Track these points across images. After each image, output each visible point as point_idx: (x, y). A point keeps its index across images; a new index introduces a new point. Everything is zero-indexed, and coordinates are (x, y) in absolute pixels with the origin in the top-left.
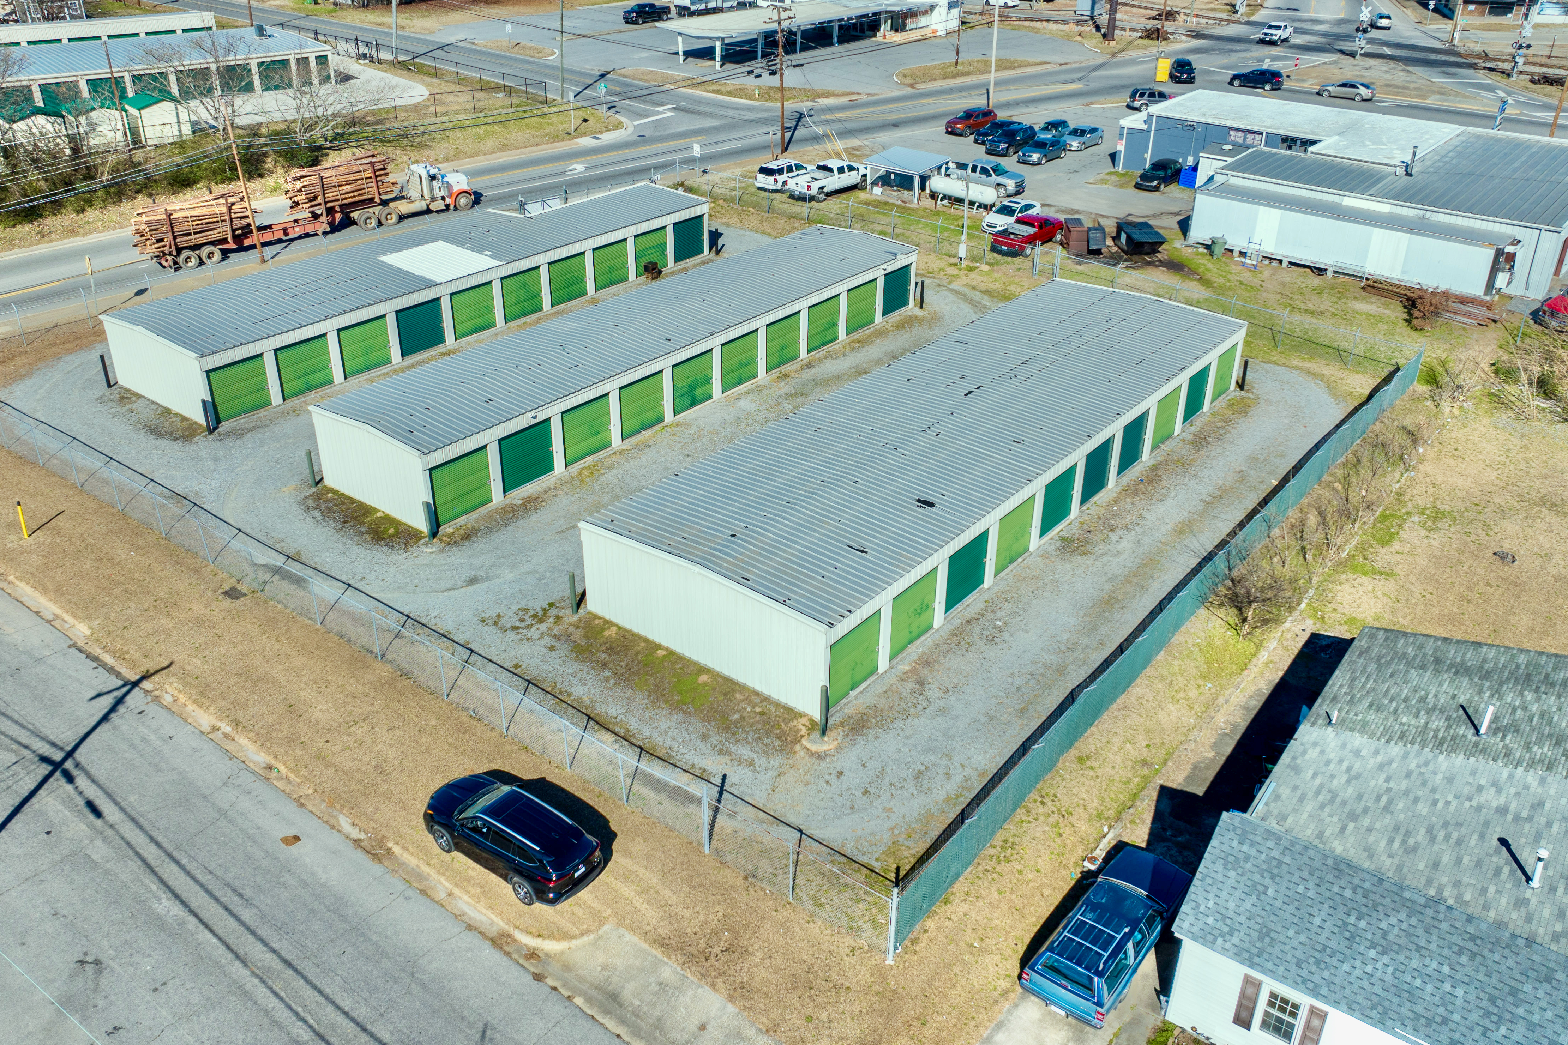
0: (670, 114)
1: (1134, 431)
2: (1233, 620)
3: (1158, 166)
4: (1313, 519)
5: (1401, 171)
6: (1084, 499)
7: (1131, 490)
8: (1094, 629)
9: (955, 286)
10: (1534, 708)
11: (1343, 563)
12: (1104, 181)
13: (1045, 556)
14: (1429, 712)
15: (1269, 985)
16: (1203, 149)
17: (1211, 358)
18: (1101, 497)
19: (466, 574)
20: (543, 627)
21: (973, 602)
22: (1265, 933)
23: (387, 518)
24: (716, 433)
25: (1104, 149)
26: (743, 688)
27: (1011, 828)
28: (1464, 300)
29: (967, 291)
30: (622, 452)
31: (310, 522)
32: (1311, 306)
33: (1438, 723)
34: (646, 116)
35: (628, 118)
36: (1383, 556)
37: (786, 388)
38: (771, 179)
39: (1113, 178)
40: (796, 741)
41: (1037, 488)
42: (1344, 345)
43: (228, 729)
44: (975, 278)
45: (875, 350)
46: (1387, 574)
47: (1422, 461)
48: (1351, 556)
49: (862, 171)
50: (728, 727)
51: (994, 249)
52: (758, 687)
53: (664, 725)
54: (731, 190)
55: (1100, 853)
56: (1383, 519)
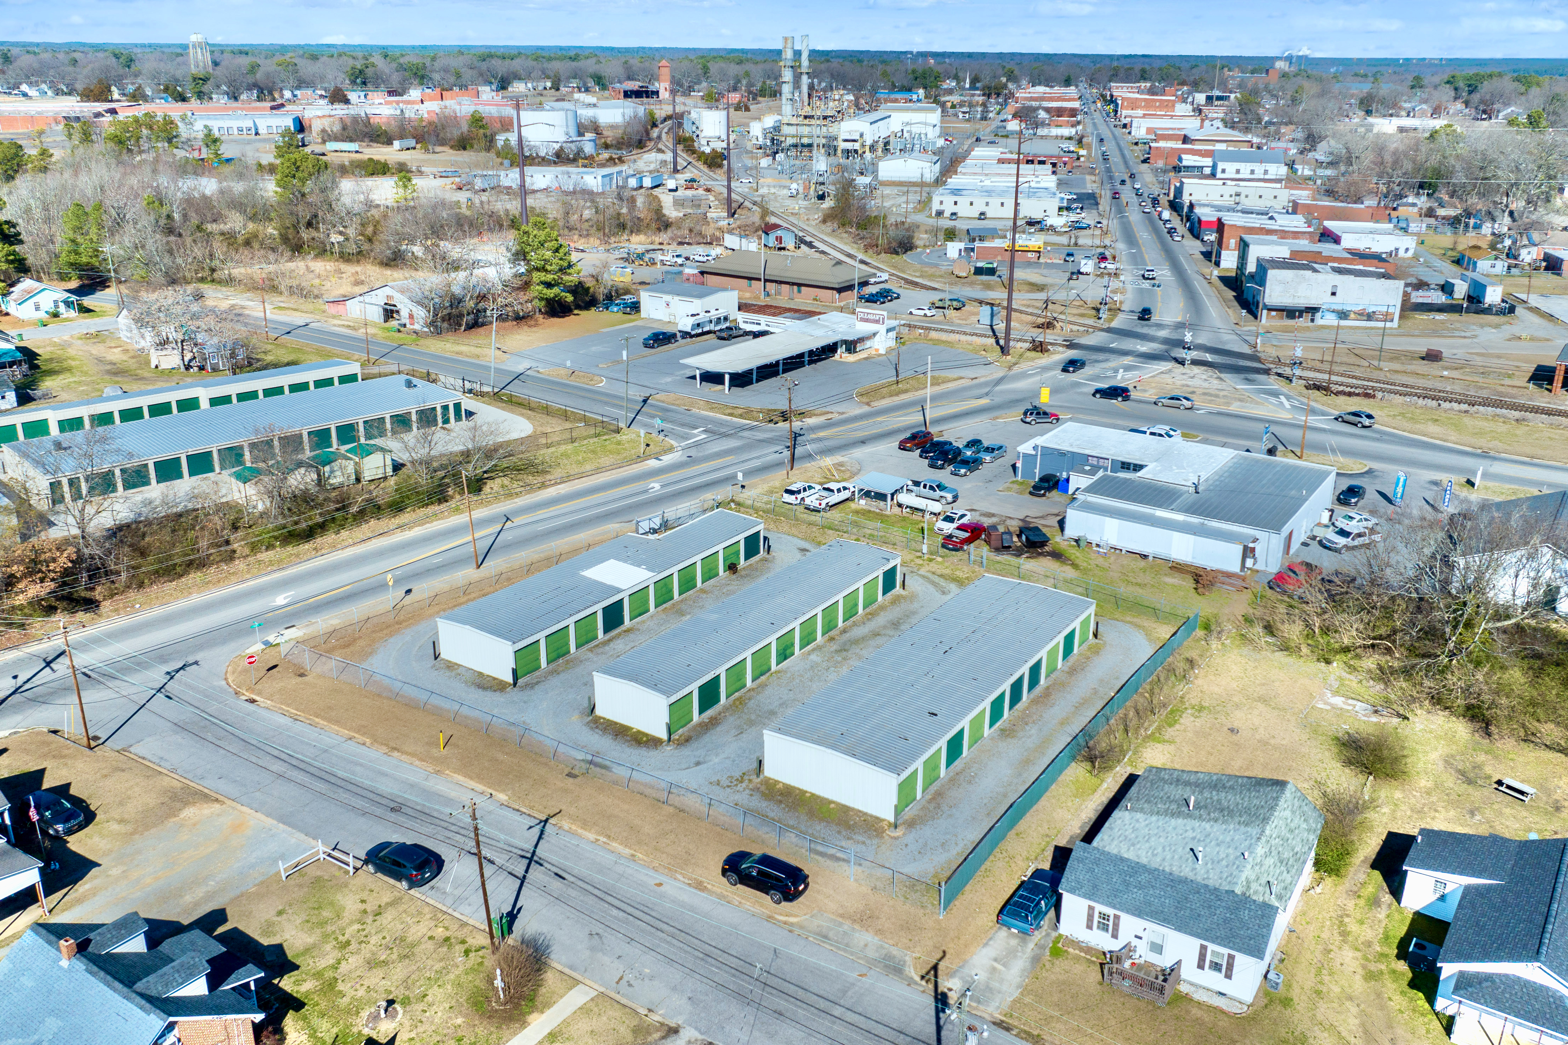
0: (704, 436)
1: (1035, 670)
2: (1089, 768)
3: (1042, 479)
4: (1131, 714)
5: (1192, 490)
6: (1011, 708)
7: (1034, 702)
8: (1020, 775)
9: (922, 571)
10: (1215, 798)
11: (1148, 737)
12: (1009, 489)
13: (992, 738)
14: (1171, 802)
15: (1099, 908)
16: (1072, 470)
17: (1076, 624)
18: (1019, 706)
19: (694, 760)
20: (744, 785)
21: (958, 764)
22: (1095, 886)
23: (639, 732)
24: (801, 676)
25: (1007, 460)
26: (853, 809)
27: (988, 864)
28: (1229, 575)
29: (930, 575)
30: (753, 689)
31: (597, 736)
32: (1139, 581)
33: (1174, 806)
34: (687, 439)
35: (675, 439)
36: (1169, 733)
37: (834, 647)
38: (793, 497)
39: (1016, 486)
40: (884, 832)
41: (986, 704)
42: (1158, 606)
43: (605, 840)
44: (933, 566)
45: (881, 620)
46: (1171, 742)
47: (1196, 678)
48: (1153, 733)
49: (852, 489)
50: (849, 827)
51: (943, 546)
52: (861, 809)
53: (818, 828)
54: (766, 504)
55: (1029, 874)
56: (1172, 712)
